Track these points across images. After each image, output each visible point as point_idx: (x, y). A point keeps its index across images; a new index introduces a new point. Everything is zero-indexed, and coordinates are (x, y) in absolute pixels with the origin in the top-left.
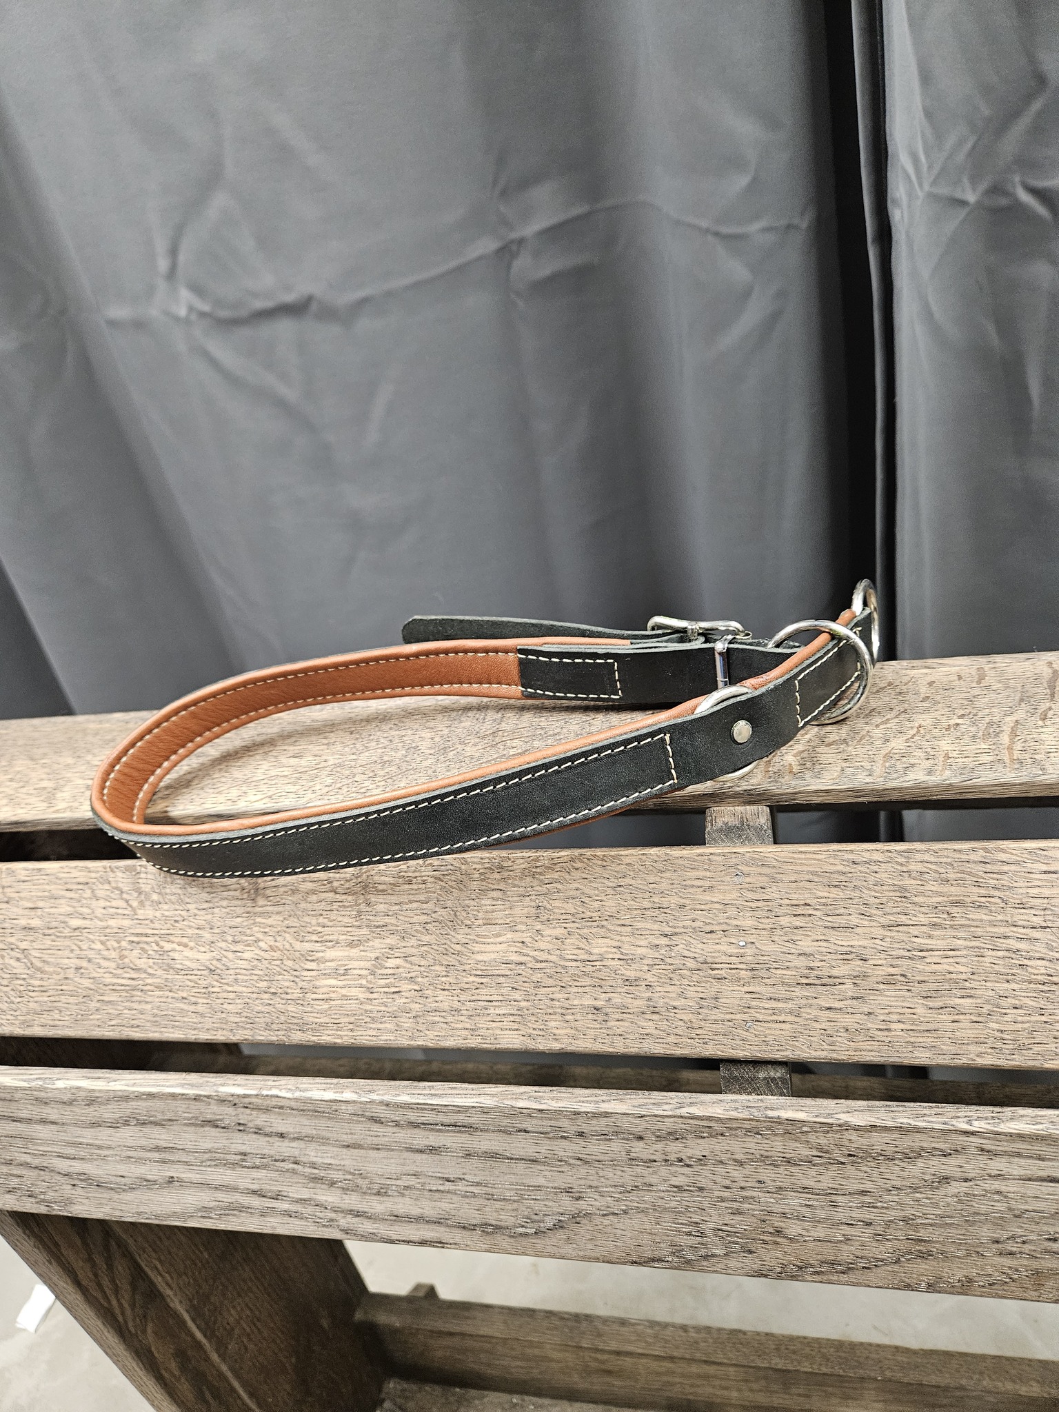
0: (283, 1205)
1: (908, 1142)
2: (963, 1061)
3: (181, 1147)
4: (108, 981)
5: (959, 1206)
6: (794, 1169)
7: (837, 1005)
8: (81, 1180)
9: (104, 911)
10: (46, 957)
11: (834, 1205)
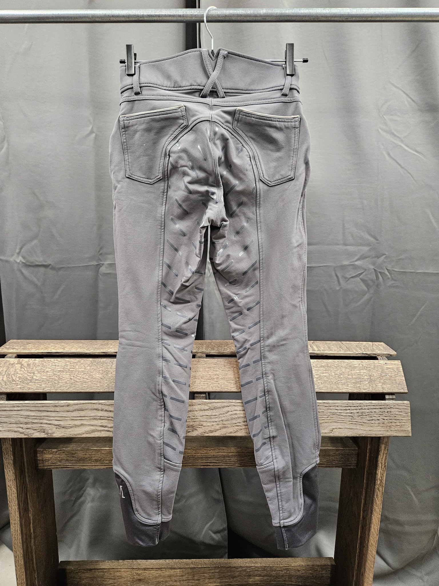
0: (106, 429)
1: (224, 404)
4: (78, 381)
5: (230, 417)
6: (205, 411)
7: (214, 382)
8: (59, 426)
9: (79, 368)
11: (211, 418)
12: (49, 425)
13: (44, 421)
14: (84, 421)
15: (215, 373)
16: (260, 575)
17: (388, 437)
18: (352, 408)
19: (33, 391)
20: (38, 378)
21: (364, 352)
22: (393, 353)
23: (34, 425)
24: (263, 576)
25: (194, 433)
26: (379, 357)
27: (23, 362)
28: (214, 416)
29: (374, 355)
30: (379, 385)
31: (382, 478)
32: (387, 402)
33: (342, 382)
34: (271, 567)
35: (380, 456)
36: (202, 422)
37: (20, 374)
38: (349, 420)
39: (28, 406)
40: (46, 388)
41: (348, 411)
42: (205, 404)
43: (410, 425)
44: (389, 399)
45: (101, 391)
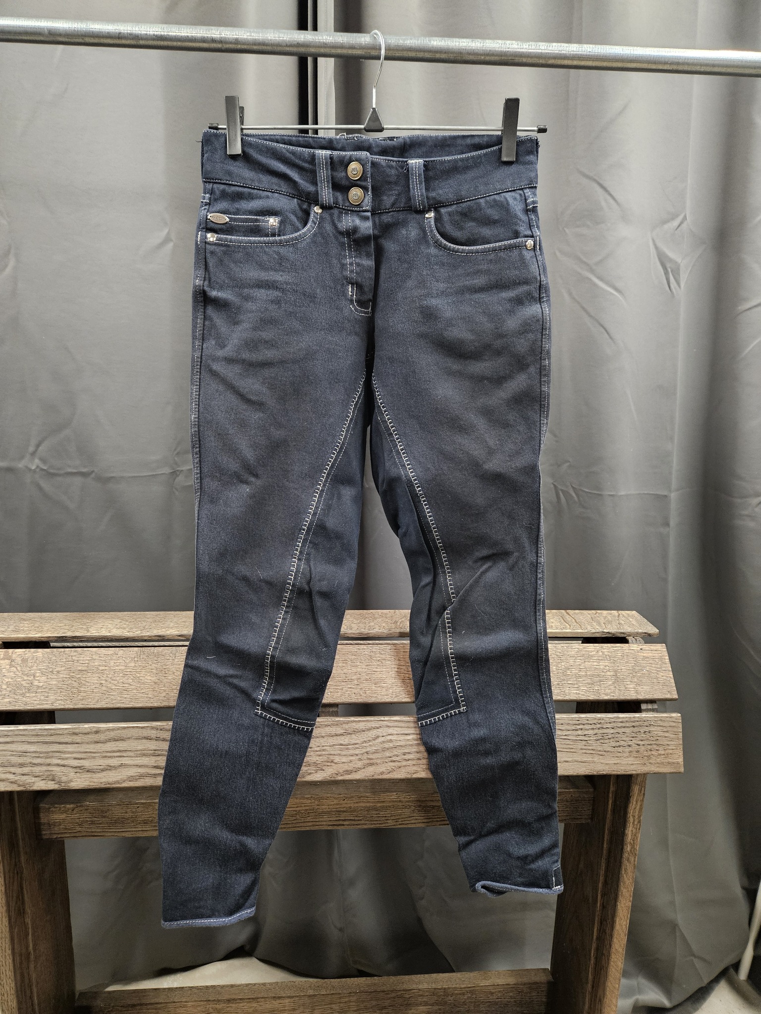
1: (369, 725)
2: (383, 700)
3: (130, 749)
4: (113, 688)
5: (381, 746)
6: (338, 737)
7: (353, 687)
8: (81, 769)
9: (115, 664)
10: (87, 680)
11: (347, 749)
12: (63, 768)
13: (54, 760)
14: (125, 758)
15: (354, 670)
16: (426, 1004)
17: (644, 774)
18: (587, 727)
19: (32, 708)
20: (41, 684)
21: (605, 631)
22: (653, 630)
23: (37, 769)
24: (432, 1005)
25: (318, 776)
26: (630, 639)
27: (14, 656)
28: (352, 746)
29: (623, 635)
30: (631, 686)
31: (634, 841)
32: (643, 715)
33: (569, 682)
34: (445, 989)
35: (631, 805)
36: (331, 756)
37: (8, 678)
38: (580, 748)
39: (24, 735)
40: (58, 702)
41: (580, 732)
42: (337, 724)
43: (681, 753)
44: (647, 710)
45: (156, 705)
